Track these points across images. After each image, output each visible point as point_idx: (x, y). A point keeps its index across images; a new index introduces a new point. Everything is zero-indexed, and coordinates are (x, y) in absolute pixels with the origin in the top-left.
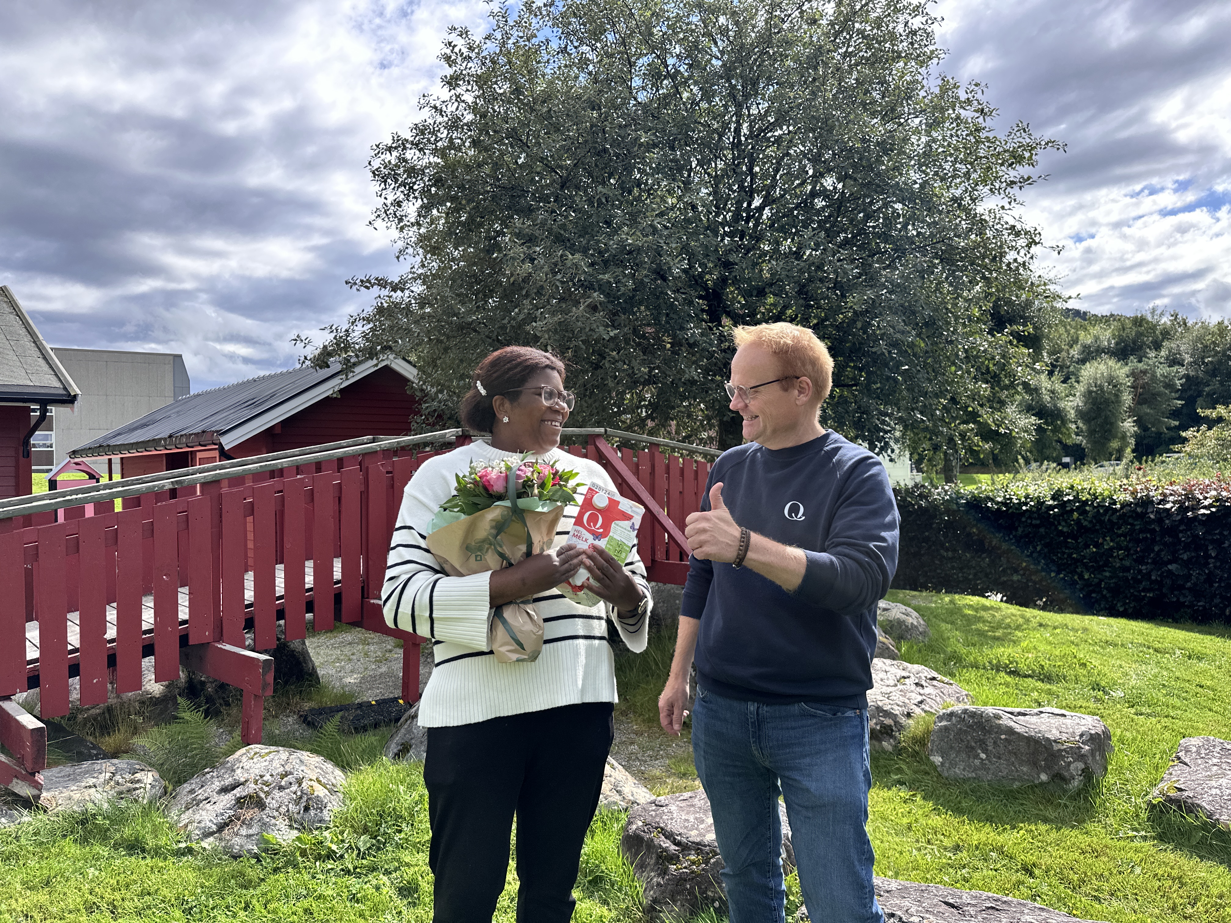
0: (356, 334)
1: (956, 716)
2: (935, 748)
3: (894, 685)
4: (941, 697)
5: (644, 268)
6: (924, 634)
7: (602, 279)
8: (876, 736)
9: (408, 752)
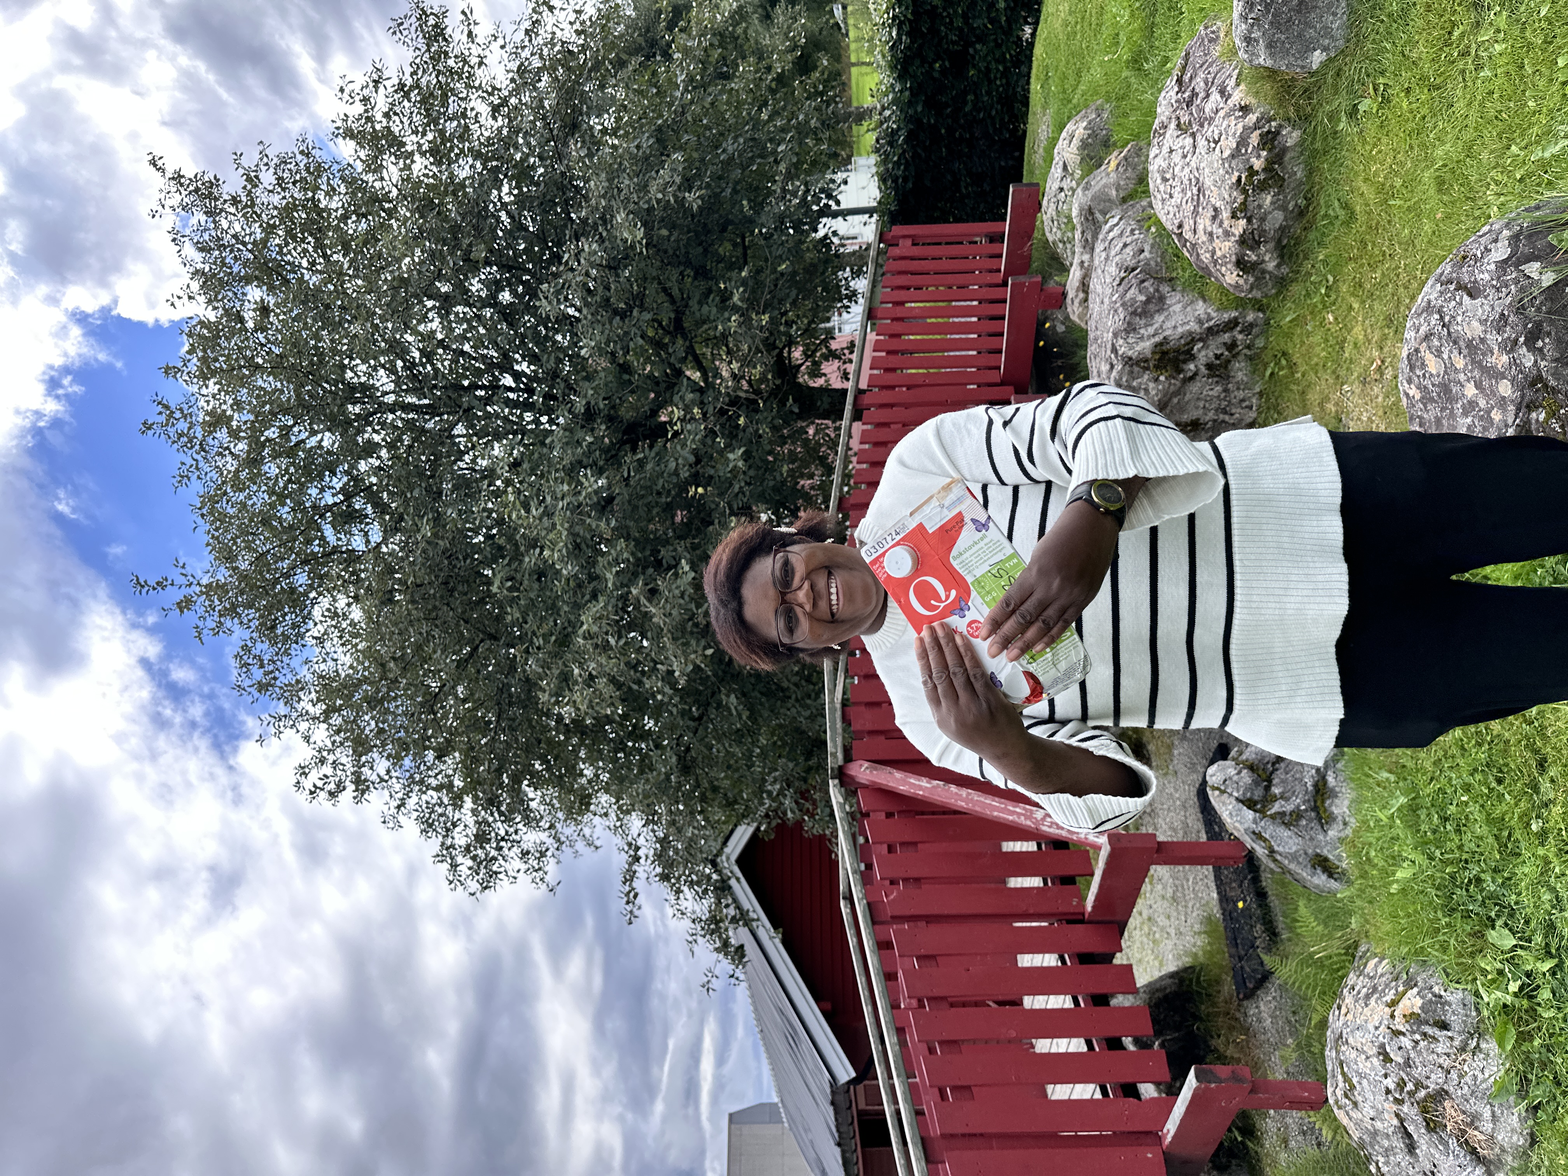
0: (697, 908)
1: (1250, 32)
2: (1300, 62)
3: (1193, 135)
4: (1210, 65)
5: (598, 526)
6: (1099, 111)
7: (614, 584)
8: (1277, 158)
9: (1326, 859)
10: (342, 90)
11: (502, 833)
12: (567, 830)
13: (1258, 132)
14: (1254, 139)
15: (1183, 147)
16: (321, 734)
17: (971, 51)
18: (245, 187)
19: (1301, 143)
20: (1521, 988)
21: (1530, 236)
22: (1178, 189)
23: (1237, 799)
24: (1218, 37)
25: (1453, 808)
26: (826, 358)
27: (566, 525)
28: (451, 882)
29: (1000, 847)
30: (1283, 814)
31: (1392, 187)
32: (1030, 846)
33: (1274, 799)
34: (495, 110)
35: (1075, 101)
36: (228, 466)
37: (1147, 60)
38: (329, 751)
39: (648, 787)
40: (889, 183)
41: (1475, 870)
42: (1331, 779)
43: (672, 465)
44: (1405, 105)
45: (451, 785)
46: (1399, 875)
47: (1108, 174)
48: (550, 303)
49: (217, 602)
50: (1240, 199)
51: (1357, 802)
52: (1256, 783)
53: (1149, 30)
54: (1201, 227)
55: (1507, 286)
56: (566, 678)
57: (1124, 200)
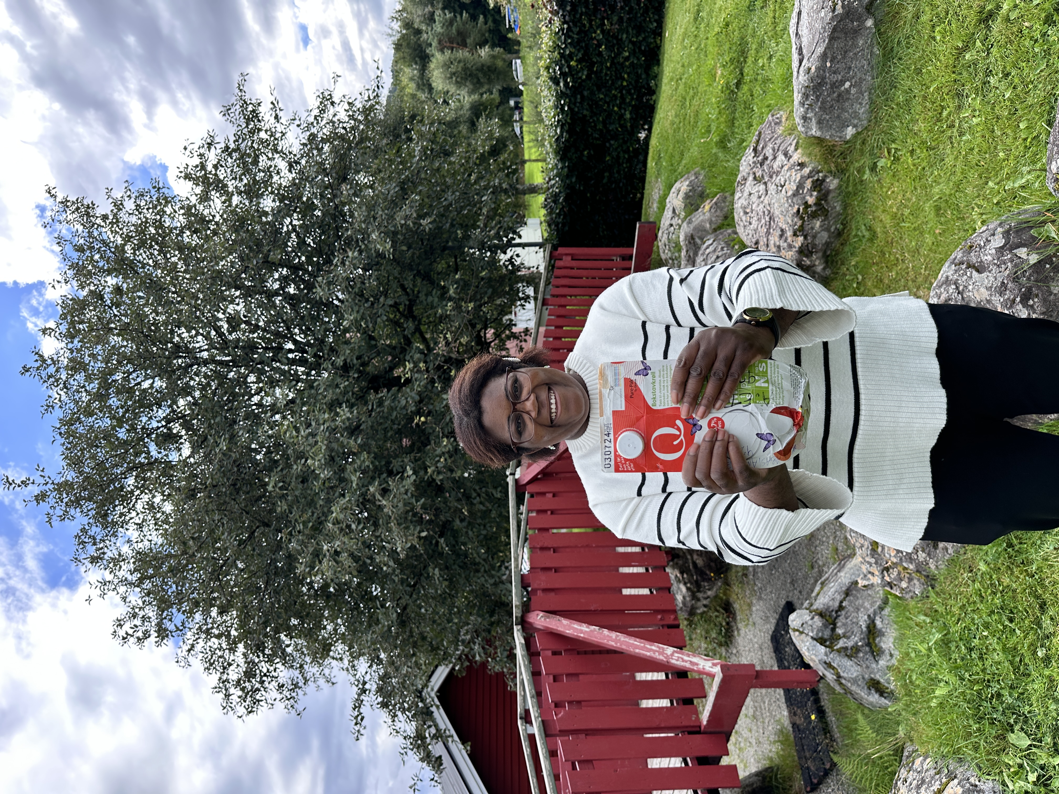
0: (408, 728)
1: (806, 113)
2: (838, 134)
3: (765, 183)
4: (776, 139)
5: (348, 443)
6: (697, 175)
7: (357, 484)
8: (823, 196)
9: (878, 682)
10: (185, 148)
11: (265, 670)
12: (312, 670)
13: (811, 180)
14: (808, 184)
15: (759, 191)
16: (135, 597)
17: (608, 145)
18: (112, 211)
19: (839, 187)
20: (1038, 778)
21: (1017, 232)
22: (755, 218)
23: (812, 638)
24: (781, 121)
25: (976, 641)
26: (508, 338)
27: (325, 442)
28: (224, 708)
29: (634, 677)
30: (846, 649)
31: (902, 215)
32: (661, 676)
33: (839, 638)
34: (291, 166)
35: (679, 170)
36: (84, 399)
37: (729, 141)
38: (140, 609)
39: (375, 636)
40: (553, 227)
41: (995, 688)
42: (878, 623)
43: (403, 402)
44: (910, 161)
45: (228, 636)
46: (938, 693)
47: (704, 214)
48: (323, 290)
49: (65, 496)
50: (799, 223)
51: (901, 639)
52: (825, 626)
53: (732, 122)
54: (772, 243)
55: (1005, 264)
56: (317, 555)
57: (715, 230)
